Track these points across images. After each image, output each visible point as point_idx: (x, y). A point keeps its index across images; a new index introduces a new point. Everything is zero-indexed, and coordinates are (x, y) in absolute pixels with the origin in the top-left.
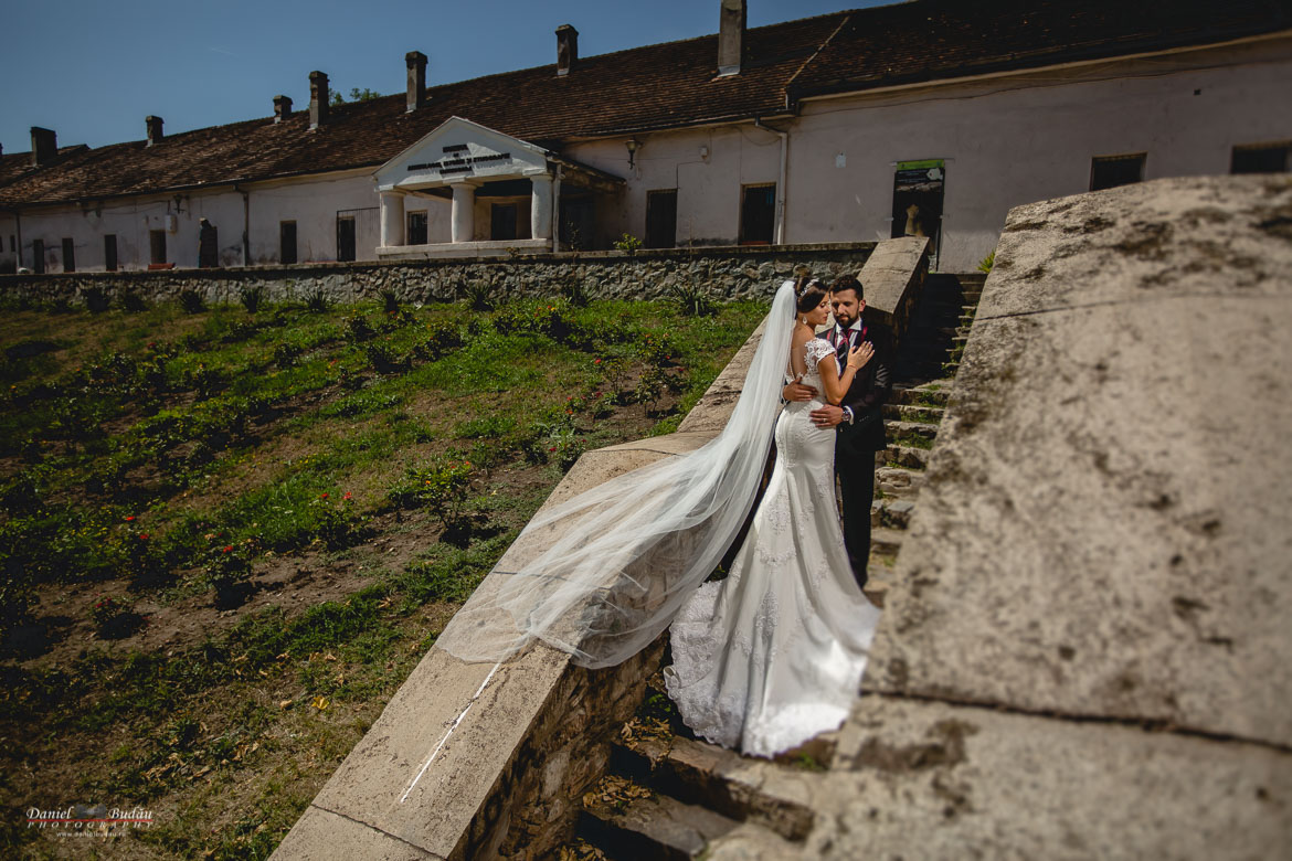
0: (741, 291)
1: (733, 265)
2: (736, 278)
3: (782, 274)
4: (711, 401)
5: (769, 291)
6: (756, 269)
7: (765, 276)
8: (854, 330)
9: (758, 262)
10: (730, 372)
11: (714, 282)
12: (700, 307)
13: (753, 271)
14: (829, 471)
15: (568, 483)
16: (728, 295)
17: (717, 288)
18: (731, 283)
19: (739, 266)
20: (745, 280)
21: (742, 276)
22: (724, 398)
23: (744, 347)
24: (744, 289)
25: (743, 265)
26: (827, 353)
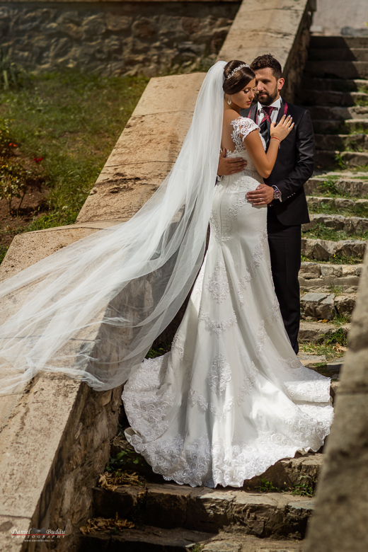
0: (57, 56)
1: (46, 18)
2: (50, 36)
3: (116, 33)
4: (108, 188)
5: (98, 56)
6: (78, 24)
7: (91, 35)
8: (275, 108)
9: (81, 15)
10: (119, 159)
11: (17, 42)
12: (9, 79)
13: (75, 28)
14: (262, 240)
15: (11, 262)
16: (40, 60)
17: (23, 50)
18: (43, 44)
19: (54, 20)
20: (63, 40)
21: (59, 34)
22: (122, 186)
23: (126, 130)
24: (63, 52)
25: (60, 19)
26: (251, 130)
